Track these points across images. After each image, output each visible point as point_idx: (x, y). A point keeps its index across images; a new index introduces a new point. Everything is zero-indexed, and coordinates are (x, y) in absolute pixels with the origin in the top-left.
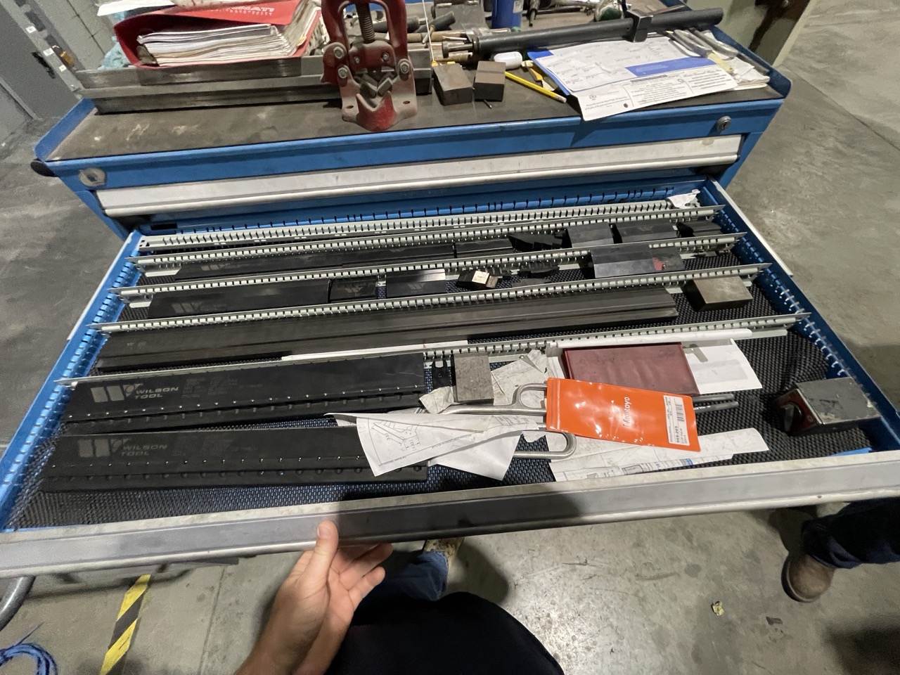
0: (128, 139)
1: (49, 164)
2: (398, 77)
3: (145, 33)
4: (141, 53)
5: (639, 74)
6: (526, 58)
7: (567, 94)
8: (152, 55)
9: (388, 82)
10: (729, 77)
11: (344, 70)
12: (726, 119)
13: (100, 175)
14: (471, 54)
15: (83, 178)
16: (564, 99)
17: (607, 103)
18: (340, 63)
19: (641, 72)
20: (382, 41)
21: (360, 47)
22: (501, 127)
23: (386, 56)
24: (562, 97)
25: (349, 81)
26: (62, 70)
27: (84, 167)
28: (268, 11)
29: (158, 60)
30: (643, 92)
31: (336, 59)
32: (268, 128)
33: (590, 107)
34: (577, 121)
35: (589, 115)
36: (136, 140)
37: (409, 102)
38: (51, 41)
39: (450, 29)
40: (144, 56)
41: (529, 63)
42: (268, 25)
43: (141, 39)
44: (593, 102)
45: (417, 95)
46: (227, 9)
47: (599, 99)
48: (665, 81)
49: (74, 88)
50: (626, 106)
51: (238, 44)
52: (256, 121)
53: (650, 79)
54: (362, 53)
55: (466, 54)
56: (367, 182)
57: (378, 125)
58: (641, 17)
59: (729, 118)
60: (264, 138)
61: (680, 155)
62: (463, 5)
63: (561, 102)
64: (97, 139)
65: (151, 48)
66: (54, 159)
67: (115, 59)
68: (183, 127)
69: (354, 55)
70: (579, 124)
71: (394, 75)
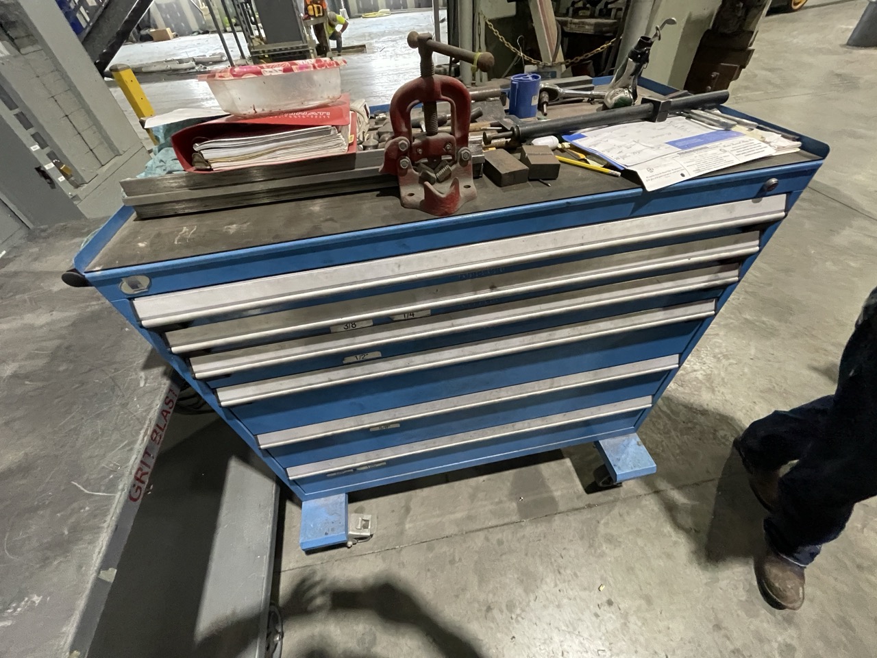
0: (176, 243)
1: (87, 275)
2: (458, 164)
3: (200, 141)
4: (196, 158)
5: (683, 148)
6: (561, 141)
7: (622, 169)
8: (207, 161)
9: (449, 169)
10: (763, 145)
11: (406, 161)
12: (774, 181)
13: (144, 282)
14: (509, 140)
15: (125, 288)
16: (619, 174)
17: (666, 174)
18: (402, 155)
19: (685, 145)
20: (444, 132)
21: (424, 139)
22: (568, 203)
23: (448, 146)
24: (616, 172)
25: (409, 171)
26: (61, 181)
27: (127, 275)
28: (325, 115)
29: (212, 165)
30: (694, 163)
31: (399, 150)
32: (327, 220)
33: (650, 179)
34: (640, 192)
35: (650, 186)
36: (187, 244)
37: (469, 187)
38: (51, 156)
39: (476, 122)
40: (199, 162)
41: (566, 145)
42: (329, 126)
43: (197, 147)
44: (651, 174)
45: (474, 178)
46: (286, 115)
47: (656, 171)
48: (710, 152)
49: (71, 195)
50: (683, 175)
51: (297, 145)
52: (311, 214)
53: (693, 151)
54: (425, 145)
55: (504, 140)
56: (430, 267)
57: (446, 210)
58: (662, 101)
59: (776, 180)
60: (326, 231)
61: (733, 216)
62: (485, 102)
63: (616, 176)
64: (141, 245)
65: (207, 155)
66: (95, 269)
67: (157, 167)
68: (234, 226)
69: (418, 146)
70: (640, 195)
71: (453, 162)
